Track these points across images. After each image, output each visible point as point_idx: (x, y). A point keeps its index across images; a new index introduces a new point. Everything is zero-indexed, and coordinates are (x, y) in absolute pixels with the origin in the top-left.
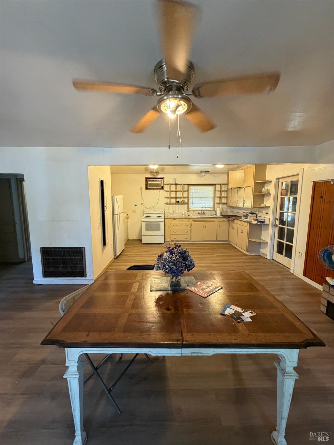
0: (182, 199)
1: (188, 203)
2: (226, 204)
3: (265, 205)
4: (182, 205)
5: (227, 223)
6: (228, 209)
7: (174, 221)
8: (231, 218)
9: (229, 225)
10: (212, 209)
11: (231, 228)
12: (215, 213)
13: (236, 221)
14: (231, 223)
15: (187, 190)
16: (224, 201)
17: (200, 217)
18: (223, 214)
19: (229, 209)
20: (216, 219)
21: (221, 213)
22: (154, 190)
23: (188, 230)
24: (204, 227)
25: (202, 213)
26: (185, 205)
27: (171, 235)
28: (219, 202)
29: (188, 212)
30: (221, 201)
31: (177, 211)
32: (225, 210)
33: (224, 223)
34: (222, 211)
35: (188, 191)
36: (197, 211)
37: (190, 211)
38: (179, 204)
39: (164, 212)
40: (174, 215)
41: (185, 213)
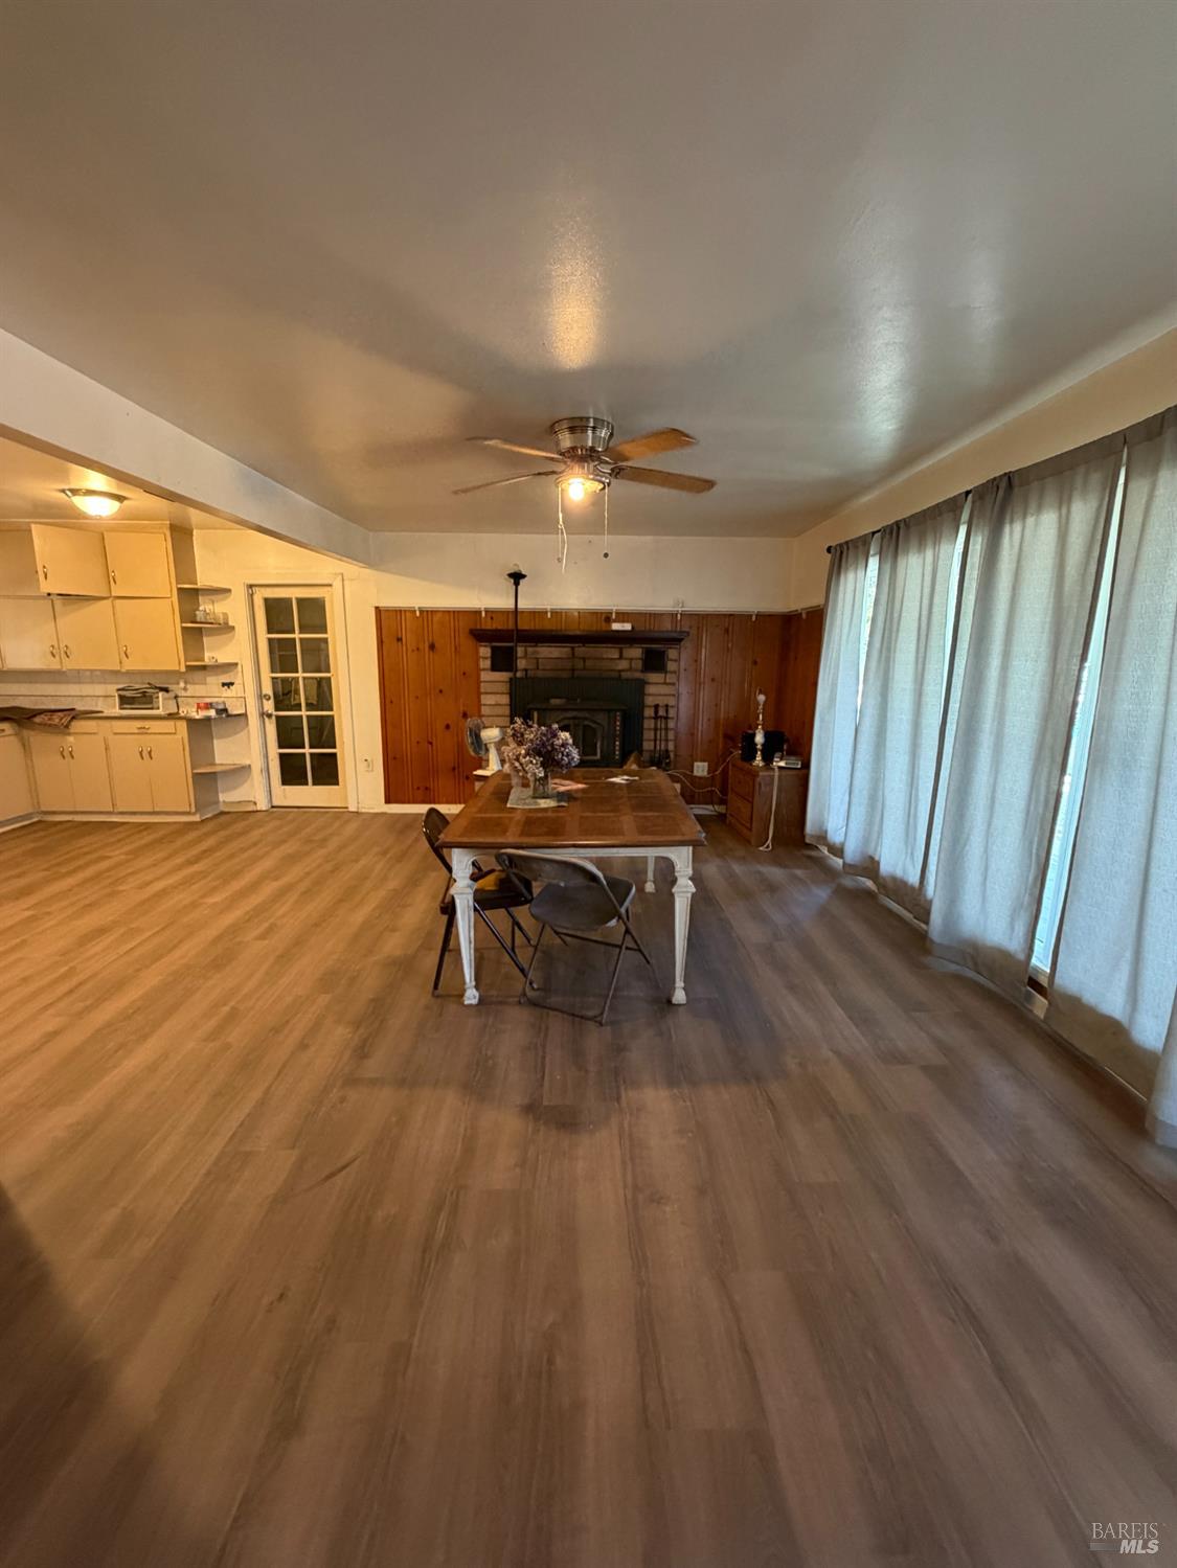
3: (213, 661)
5: (14, 741)
9: (25, 747)
11: (44, 758)
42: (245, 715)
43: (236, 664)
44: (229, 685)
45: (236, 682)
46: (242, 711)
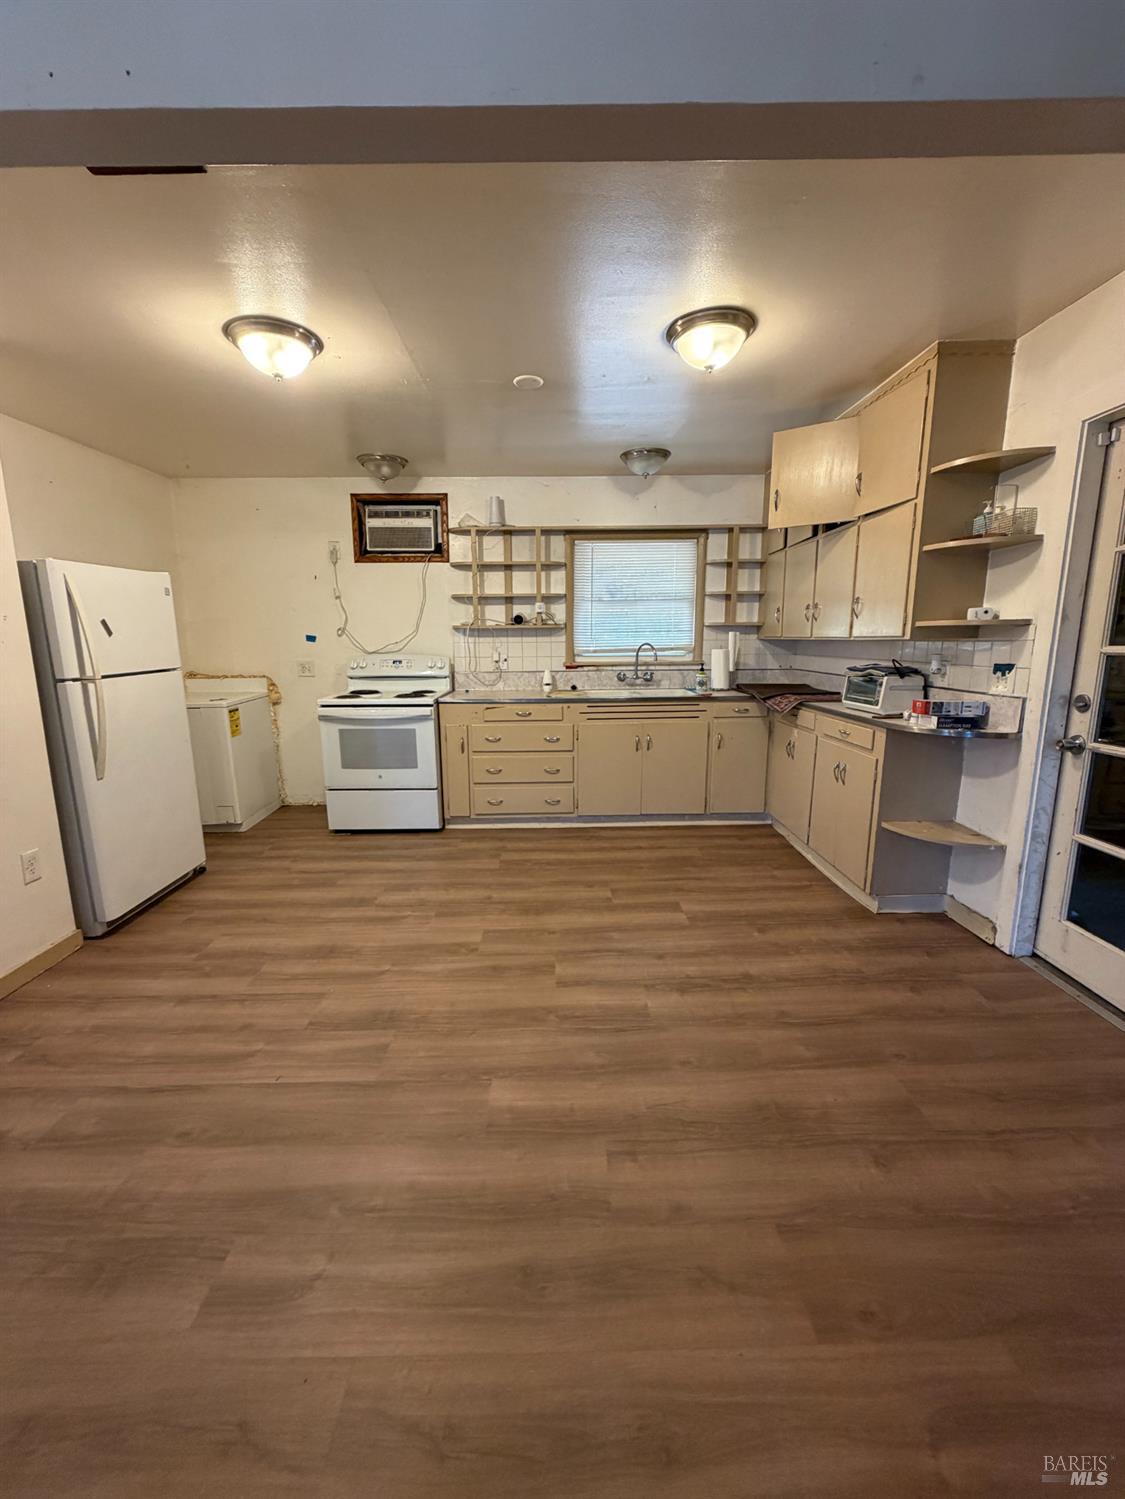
0: (539, 606)
1: (568, 628)
2: (757, 628)
4: (540, 639)
5: (759, 725)
6: (769, 657)
7: (491, 715)
8: (779, 698)
9: (770, 732)
10: (689, 658)
11: (779, 753)
12: (699, 677)
13: (806, 716)
14: (780, 728)
15: (563, 561)
16: (746, 614)
17: (625, 694)
18: (743, 679)
19: (773, 655)
20: (703, 705)
21: (732, 676)
22: (396, 560)
23: (562, 761)
24: (645, 745)
25: (639, 673)
26: (553, 638)
27: (477, 788)
28: (721, 620)
29: (572, 674)
30: (734, 619)
31: (514, 665)
32: (751, 662)
33: (743, 724)
34: (737, 664)
35: (568, 566)
36: (613, 666)
37: (582, 666)
38: (522, 633)
39: (446, 672)
40: (500, 686)
41: (553, 677)
42: (1016, 738)
43: (1027, 623)
44: (1003, 669)
45: (1019, 664)
46: (1010, 728)
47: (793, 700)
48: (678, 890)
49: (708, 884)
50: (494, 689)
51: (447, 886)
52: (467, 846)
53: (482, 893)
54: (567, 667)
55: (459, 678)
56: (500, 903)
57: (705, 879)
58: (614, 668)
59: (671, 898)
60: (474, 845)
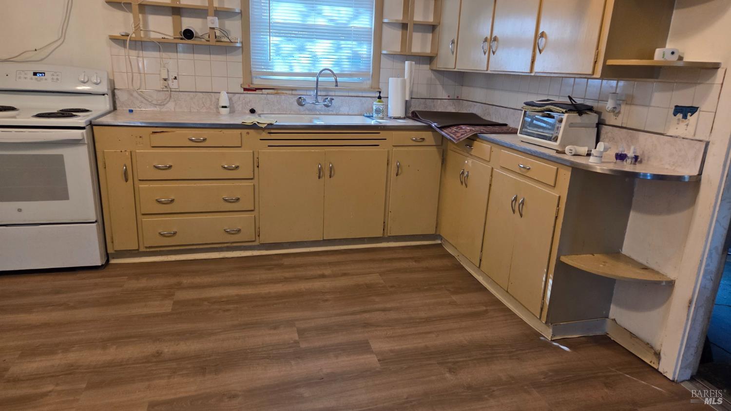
0: (211, 22)
1: (245, 48)
2: (429, 59)
3: (675, 58)
4: (213, 57)
5: (433, 153)
6: (440, 88)
7: (158, 139)
8: (454, 129)
9: (444, 161)
10: (366, 85)
11: (452, 182)
13: (482, 147)
14: (453, 157)
16: (420, 44)
17: (304, 121)
18: (417, 107)
19: (443, 85)
20: (383, 134)
21: (407, 104)
23: (241, 189)
24: (327, 173)
25: (319, 98)
26: (229, 58)
27: (146, 219)
28: (397, 49)
29: (250, 96)
30: (410, 48)
31: (185, 83)
32: (423, 91)
33: (420, 153)
34: (411, 93)
36: (292, 90)
37: (261, 89)
38: (193, 50)
39: (104, 88)
40: (171, 106)
41: (230, 99)
42: (694, 182)
44: (685, 111)
45: (703, 107)
46: (690, 172)
47: (467, 131)
48: (366, 325)
49: (393, 315)
50: (164, 109)
51: (104, 344)
52: (134, 284)
53: (150, 348)
54: (245, 89)
55: (121, 96)
56: (170, 360)
57: (390, 310)
58: (294, 92)
59: (359, 335)
60: (143, 283)
